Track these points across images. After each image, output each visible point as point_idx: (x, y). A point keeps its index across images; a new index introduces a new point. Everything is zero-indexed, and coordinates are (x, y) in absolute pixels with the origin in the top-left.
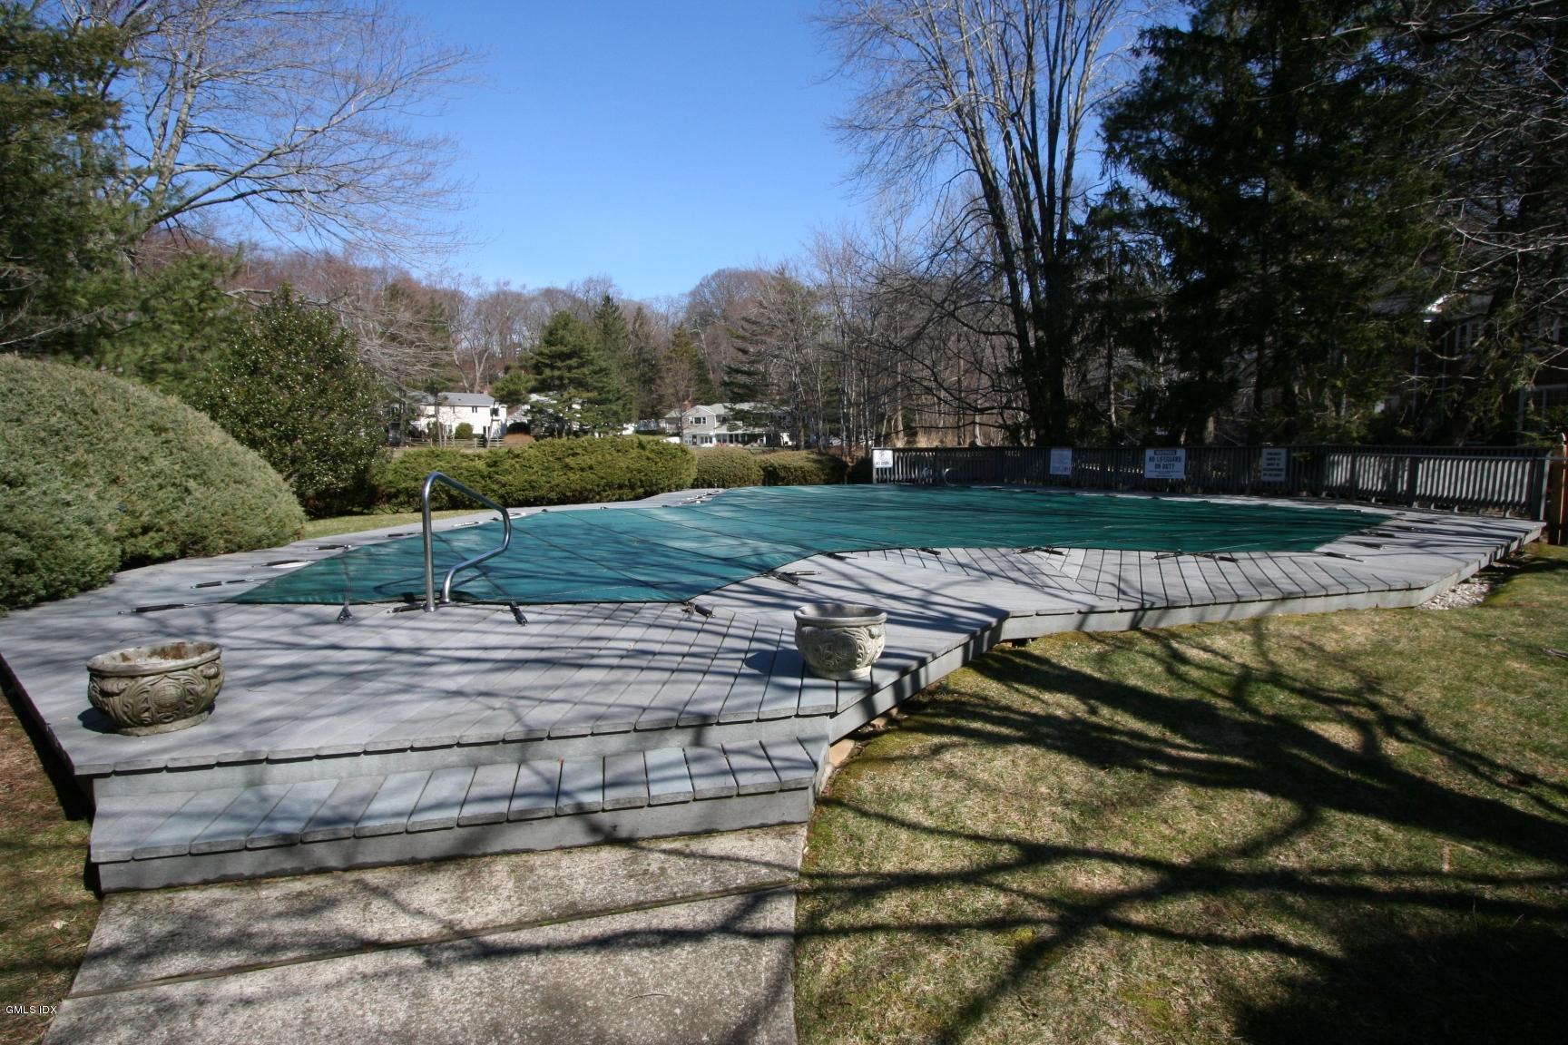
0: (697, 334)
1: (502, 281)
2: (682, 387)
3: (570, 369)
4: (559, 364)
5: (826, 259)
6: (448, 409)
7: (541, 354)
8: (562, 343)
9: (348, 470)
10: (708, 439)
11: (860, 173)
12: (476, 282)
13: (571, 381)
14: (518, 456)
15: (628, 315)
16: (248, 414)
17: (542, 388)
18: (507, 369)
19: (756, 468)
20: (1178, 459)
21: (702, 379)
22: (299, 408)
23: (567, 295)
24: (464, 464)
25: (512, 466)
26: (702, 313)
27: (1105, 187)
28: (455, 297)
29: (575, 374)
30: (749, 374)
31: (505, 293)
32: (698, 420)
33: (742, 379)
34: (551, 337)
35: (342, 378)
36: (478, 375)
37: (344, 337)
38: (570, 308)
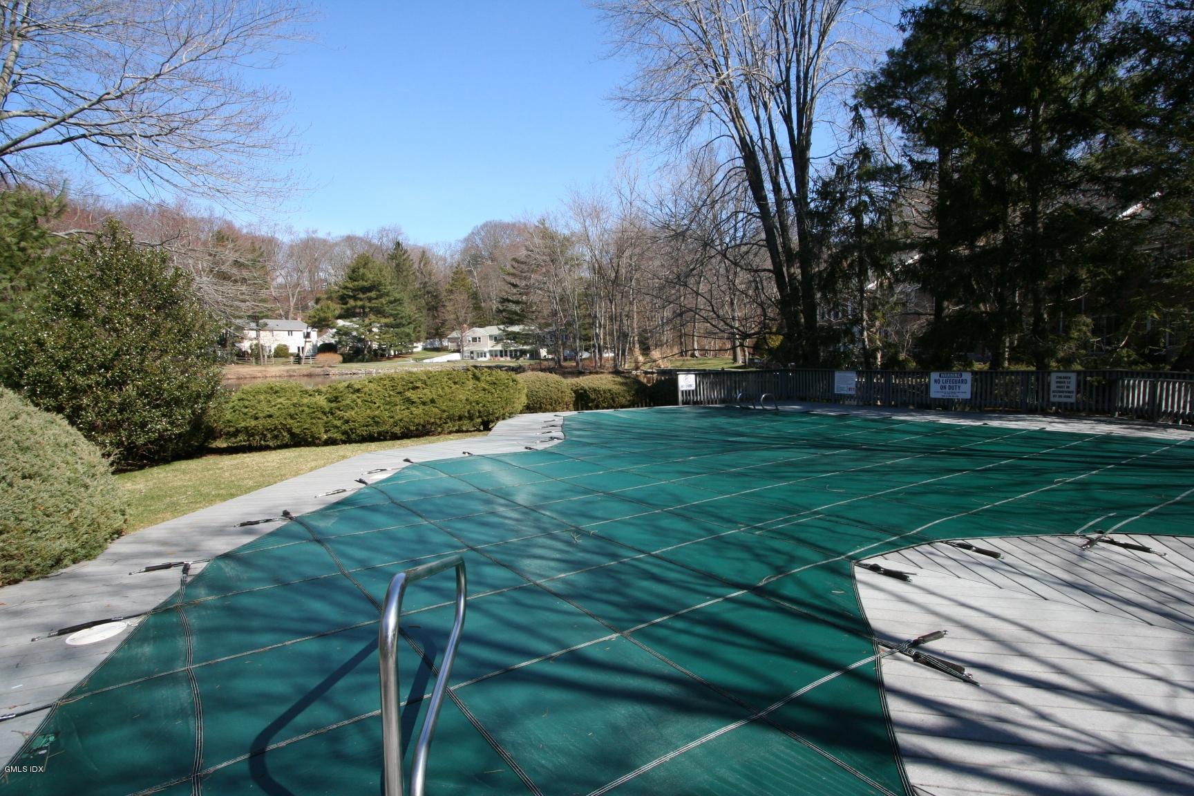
0: (470, 272)
1: (310, 230)
2: (462, 314)
3: (370, 299)
4: (361, 296)
5: (580, 211)
6: (268, 333)
7: (346, 288)
8: (363, 280)
9: (183, 415)
10: (483, 354)
11: (633, 137)
12: (289, 230)
13: (371, 309)
14: (358, 391)
15: (415, 257)
16: (67, 361)
17: (345, 315)
18: (318, 301)
19: (569, 391)
20: (965, 382)
21: (477, 307)
22: (128, 353)
23: (365, 241)
24: (305, 401)
25: (354, 401)
26: (474, 257)
27: (853, 150)
28: (271, 242)
29: (375, 304)
30: (517, 303)
31: (313, 239)
32: (474, 340)
33: (513, 307)
34: (354, 275)
35: (176, 319)
36: (292, 304)
37: (177, 276)
38: (367, 251)
